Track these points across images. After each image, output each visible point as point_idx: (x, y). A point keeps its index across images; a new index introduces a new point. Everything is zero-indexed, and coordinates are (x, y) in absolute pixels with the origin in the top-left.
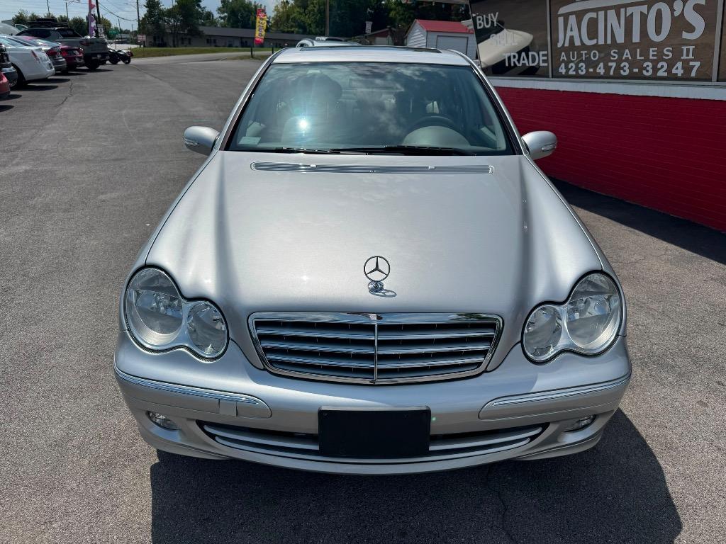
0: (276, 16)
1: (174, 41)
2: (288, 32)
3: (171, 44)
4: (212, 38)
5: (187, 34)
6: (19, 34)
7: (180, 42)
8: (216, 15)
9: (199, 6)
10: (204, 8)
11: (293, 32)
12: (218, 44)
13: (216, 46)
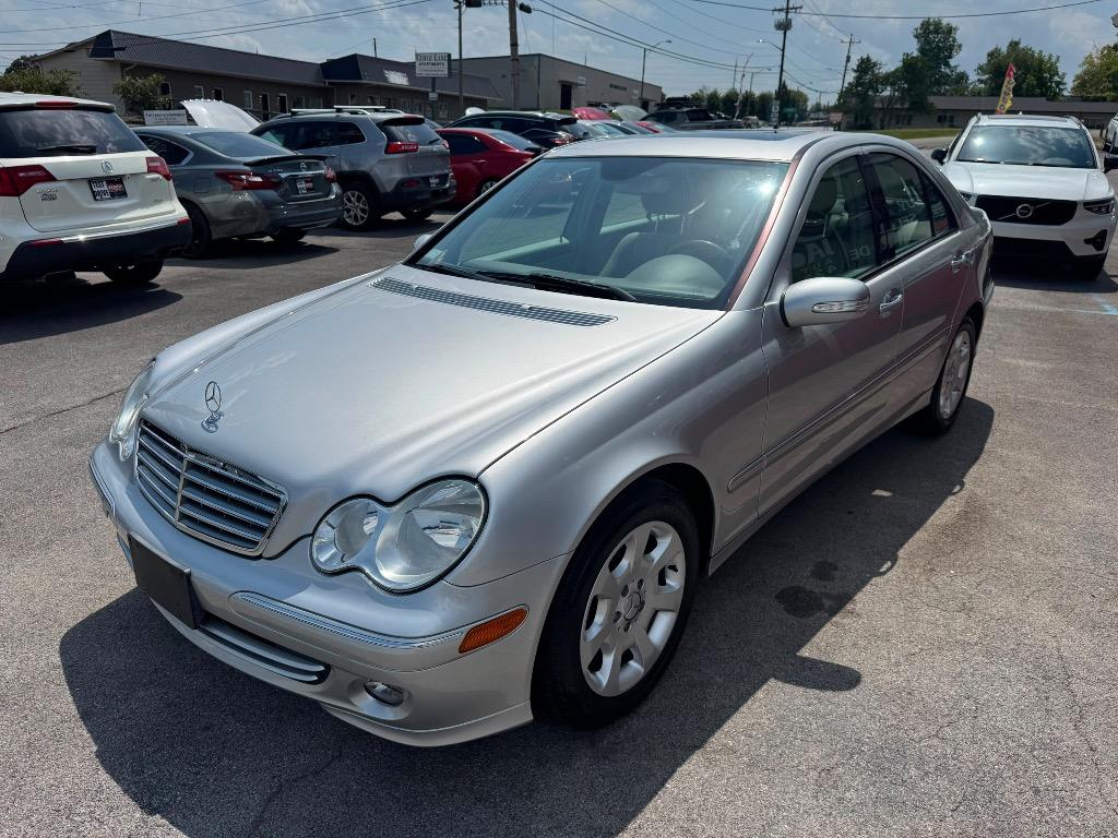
0: (1085, 73)
1: (882, 121)
2: (1096, 100)
3: (878, 125)
4: (948, 115)
5: (908, 110)
6: (644, 119)
7: (894, 121)
8: (973, 77)
9: (947, 65)
10: (955, 67)
11: (1104, 99)
12: (955, 124)
13: (952, 126)
